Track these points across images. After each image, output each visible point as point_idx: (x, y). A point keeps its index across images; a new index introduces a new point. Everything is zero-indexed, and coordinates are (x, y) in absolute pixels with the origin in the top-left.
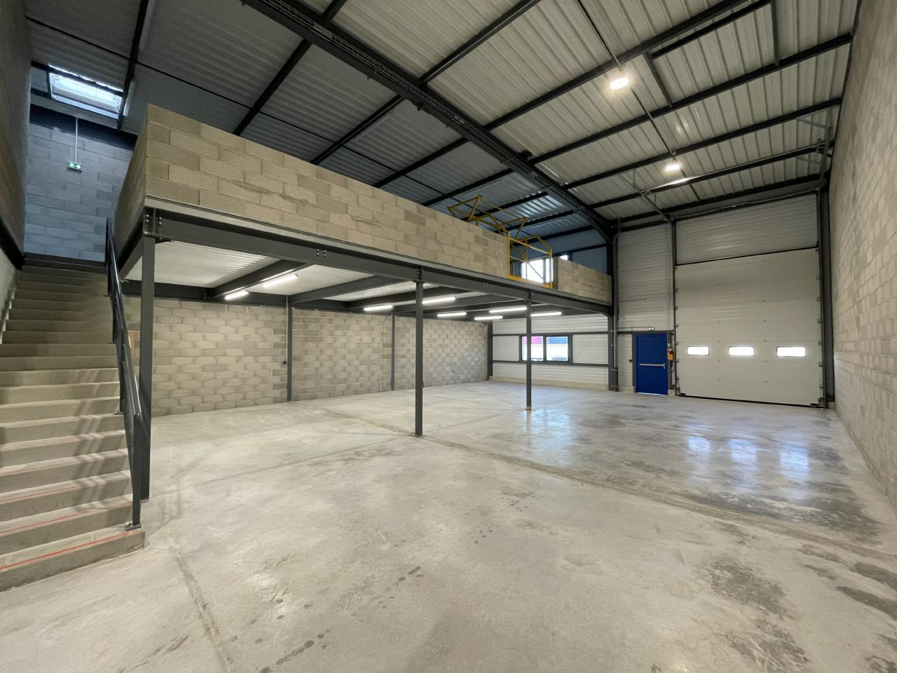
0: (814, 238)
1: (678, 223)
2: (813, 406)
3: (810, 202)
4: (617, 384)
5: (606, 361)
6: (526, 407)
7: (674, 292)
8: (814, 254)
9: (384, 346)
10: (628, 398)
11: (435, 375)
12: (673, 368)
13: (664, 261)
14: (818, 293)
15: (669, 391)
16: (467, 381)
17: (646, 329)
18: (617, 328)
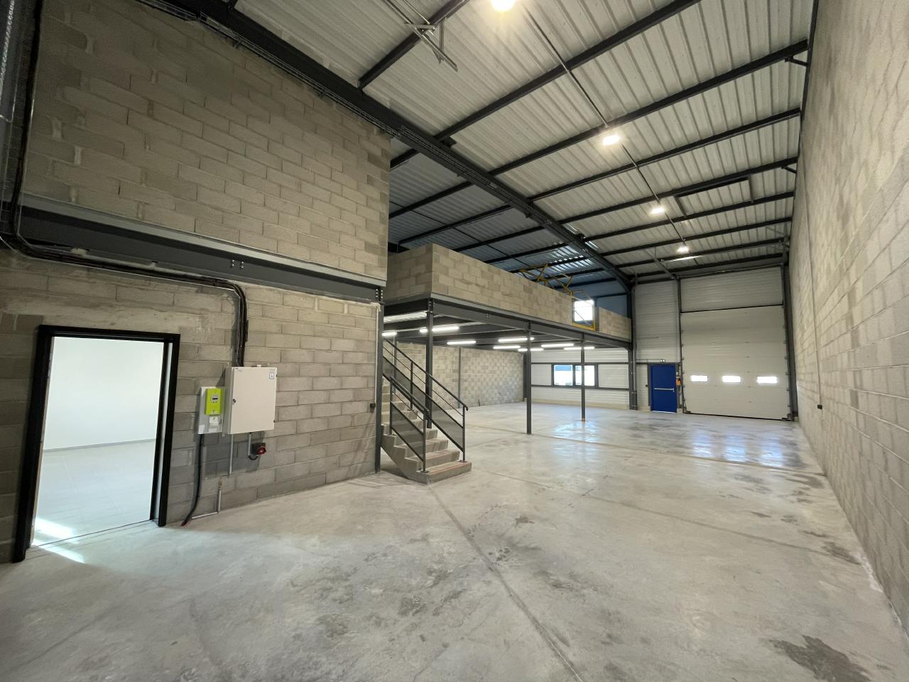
0: (780, 298)
1: (682, 281)
2: (784, 419)
3: (777, 272)
4: (637, 404)
5: (627, 387)
6: (581, 419)
7: (680, 333)
8: (780, 309)
9: (454, 371)
10: (646, 415)
11: (487, 396)
12: (680, 392)
13: (672, 309)
14: (784, 338)
15: (678, 410)
16: (509, 402)
17: (658, 361)
18: (636, 359)
